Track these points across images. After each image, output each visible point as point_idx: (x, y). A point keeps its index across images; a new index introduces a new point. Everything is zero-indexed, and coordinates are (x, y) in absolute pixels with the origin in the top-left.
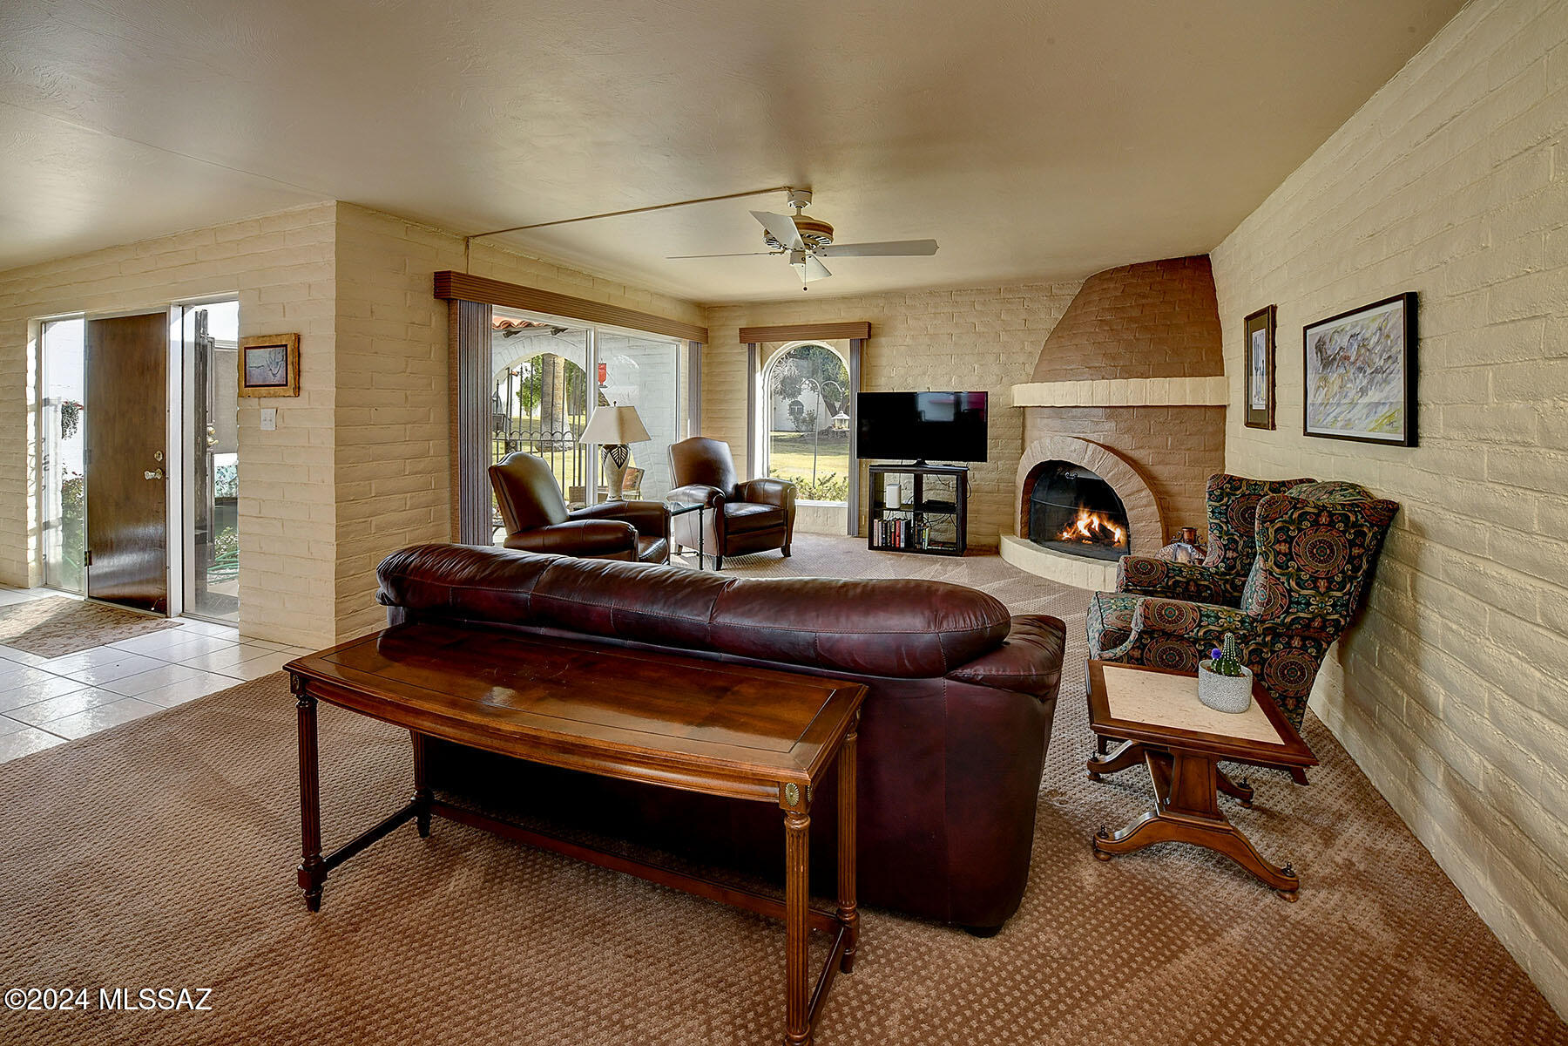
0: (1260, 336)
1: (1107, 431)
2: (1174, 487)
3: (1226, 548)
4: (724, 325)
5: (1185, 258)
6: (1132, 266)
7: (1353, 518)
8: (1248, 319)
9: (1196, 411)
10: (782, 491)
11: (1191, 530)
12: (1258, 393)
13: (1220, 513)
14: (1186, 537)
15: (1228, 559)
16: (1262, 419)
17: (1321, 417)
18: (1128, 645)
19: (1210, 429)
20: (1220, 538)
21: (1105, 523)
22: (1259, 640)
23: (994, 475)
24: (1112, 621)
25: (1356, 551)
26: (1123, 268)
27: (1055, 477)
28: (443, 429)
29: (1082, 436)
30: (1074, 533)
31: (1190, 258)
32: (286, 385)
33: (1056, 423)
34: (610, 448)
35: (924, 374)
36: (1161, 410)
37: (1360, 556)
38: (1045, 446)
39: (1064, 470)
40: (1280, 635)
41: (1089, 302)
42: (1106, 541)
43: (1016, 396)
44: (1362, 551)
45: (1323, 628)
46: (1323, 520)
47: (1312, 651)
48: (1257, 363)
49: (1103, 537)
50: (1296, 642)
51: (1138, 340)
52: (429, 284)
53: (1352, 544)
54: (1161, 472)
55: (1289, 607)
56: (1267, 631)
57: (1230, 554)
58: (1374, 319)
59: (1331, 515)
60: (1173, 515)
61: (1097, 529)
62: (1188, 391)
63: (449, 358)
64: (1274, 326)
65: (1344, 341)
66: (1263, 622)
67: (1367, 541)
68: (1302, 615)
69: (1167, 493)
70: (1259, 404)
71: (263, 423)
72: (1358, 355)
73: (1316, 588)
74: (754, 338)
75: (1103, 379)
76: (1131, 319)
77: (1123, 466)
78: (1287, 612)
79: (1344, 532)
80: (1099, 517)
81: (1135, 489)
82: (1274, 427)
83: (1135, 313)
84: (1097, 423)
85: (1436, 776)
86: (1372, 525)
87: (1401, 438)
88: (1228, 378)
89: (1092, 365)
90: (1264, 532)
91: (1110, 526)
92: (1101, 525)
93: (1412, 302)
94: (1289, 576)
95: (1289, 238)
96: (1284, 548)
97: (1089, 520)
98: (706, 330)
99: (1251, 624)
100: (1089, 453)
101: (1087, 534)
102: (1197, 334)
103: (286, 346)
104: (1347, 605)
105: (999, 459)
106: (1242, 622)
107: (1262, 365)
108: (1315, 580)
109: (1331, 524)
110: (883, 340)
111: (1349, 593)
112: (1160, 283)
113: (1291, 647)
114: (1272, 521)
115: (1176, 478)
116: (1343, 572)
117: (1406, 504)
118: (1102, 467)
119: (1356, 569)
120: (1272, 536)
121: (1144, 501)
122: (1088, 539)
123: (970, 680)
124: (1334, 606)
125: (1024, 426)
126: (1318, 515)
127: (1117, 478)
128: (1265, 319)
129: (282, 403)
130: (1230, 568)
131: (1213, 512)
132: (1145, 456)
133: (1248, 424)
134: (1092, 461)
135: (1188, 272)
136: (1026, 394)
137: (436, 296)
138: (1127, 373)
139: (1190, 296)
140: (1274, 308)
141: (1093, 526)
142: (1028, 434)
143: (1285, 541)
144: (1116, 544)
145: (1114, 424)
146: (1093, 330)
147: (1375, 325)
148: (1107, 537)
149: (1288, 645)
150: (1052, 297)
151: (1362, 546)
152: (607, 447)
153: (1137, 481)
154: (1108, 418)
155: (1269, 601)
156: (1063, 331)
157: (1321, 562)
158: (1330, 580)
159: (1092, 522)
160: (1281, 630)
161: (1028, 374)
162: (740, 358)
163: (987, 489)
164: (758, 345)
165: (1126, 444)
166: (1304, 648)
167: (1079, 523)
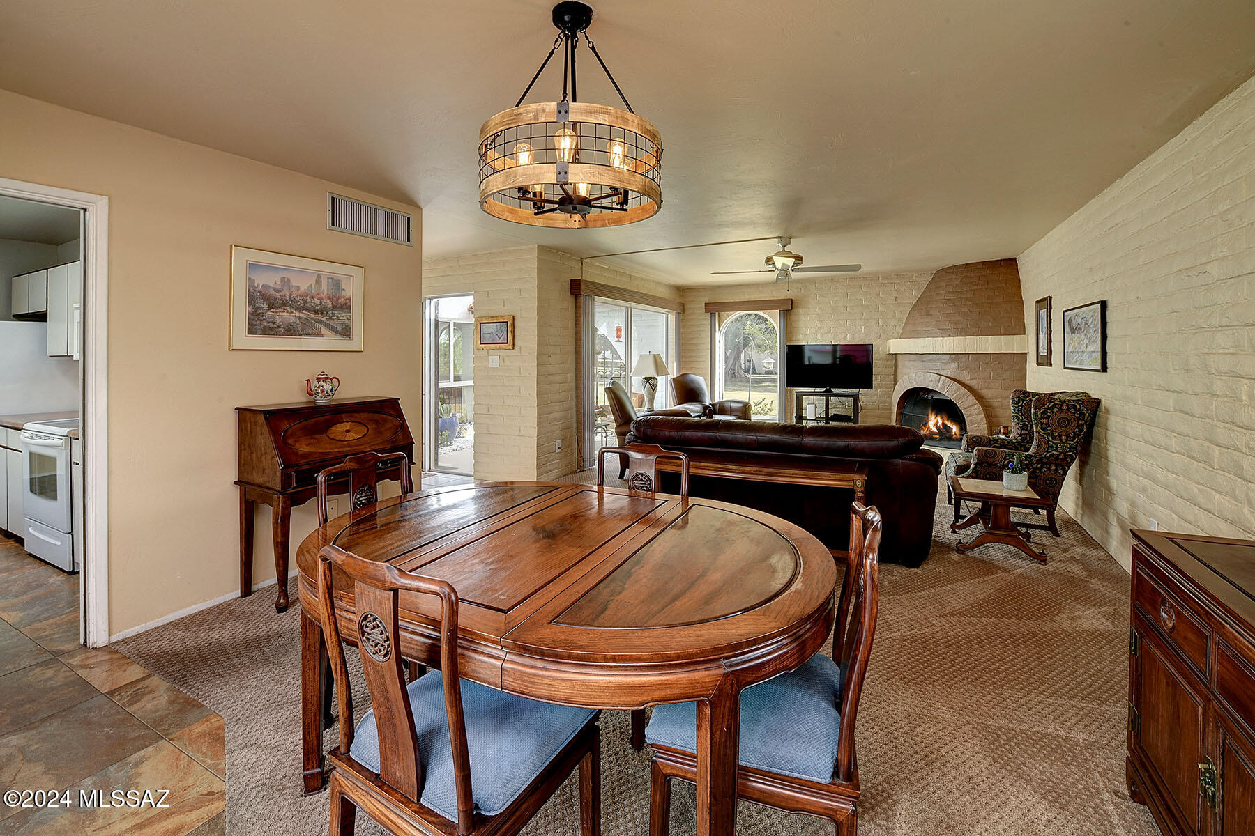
0: (1043, 312)
1: (952, 369)
2: (995, 403)
3: (1022, 429)
4: (693, 301)
5: (1001, 260)
6: (967, 264)
7: (1078, 407)
8: (1037, 302)
9: (1009, 357)
10: (742, 407)
11: (1004, 427)
12: (1043, 345)
13: (1018, 410)
14: (1002, 431)
15: (1023, 434)
16: (1044, 361)
17: (1070, 359)
18: (969, 471)
19: (1017, 367)
20: (1018, 423)
21: (946, 422)
22: (1035, 466)
23: (876, 398)
24: (960, 461)
25: (1080, 422)
26: (961, 266)
27: (918, 399)
28: (573, 367)
29: (936, 372)
30: (928, 431)
31: (1004, 260)
32: (507, 343)
33: (920, 364)
34: (648, 379)
35: (828, 332)
36: (987, 355)
37: (1083, 425)
38: (910, 379)
39: (924, 394)
40: (1045, 464)
41: (939, 287)
42: (948, 435)
43: (891, 346)
44: (1083, 422)
45: (1065, 459)
46: (1064, 408)
47: (1061, 472)
48: (1042, 328)
49: (946, 431)
50: (1053, 467)
51: (971, 312)
52: (568, 286)
53: (1078, 419)
54: (987, 393)
55: (1048, 449)
56: (1038, 462)
57: (1023, 432)
58: (1090, 311)
59: (1068, 405)
60: (995, 420)
61: (941, 427)
62: (1003, 344)
63: (576, 327)
64: (1051, 308)
65: (1079, 320)
66: (1036, 457)
67: (1086, 417)
68: (1054, 453)
69: (990, 406)
70: (1044, 352)
71: (491, 363)
72: (1085, 328)
73: (1061, 440)
74: (715, 309)
75: (949, 336)
76: (967, 299)
77: (963, 390)
78: (1048, 452)
79: (1074, 413)
80: (942, 418)
81: (970, 404)
82: (1051, 365)
83: (969, 295)
84: (946, 364)
85: (1113, 520)
86: (1088, 410)
87: (1099, 368)
88: (1028, 336)
89: (941, 328)
90: (1036, 413)
91: (949, 424)
92: (943, 424)
93: (1104, 305)
94: (1048, 434)
95: (1058, 260)
96: (1045, 421)
97: (936, 421)
98: (683, 305)
99: (1030, 458)
100: (941, 382)
101: (936, 430)
102: (1009, 309)
103: (507, 322)
104: (1076, 448)
105: (879, 387)
106: (1026, 457)
107: (1045, 330)
108: (1060, 436)
109: (1068, 409)
110: (801, 311)
111: (1077, 442)
112: (985, 276)
113: (1050, 470)
114: (1039, 409)
115: (996, 398)
116: (1074, 432)
117: (1103, 400)
118: (949, 391)
119: (1080, 431)
120: (1039, 416)
121: (976, 411)
122: (936, 434)
123: (911, 459)
124: (1069, 448)
125: (896, 366)
126: (1062, 405)
127: (959, 398)
128: (1045, 303)
129: (503, 353)
130: (1023, 440)
131: (1014, 410)
132: (975, 384)
133: (1038, 364)
134: (943, 387)
135: (1002, 269)
136: (896, 346)
137: (571, 293)
138: (965, 333)
139: (1004, 285)
140: (1050, 298)
141: (938, 425)
142: (899, 371)
143: (1046, 418)
144: (954, 437)
145: (956, 364)
146: (942, 305)
147: (1090, 314)
149: (1049, 469)
150: (913, 282)
151: (1083, 420)
152: (646, 378)
153: (972, 399)
154: (953, 361)
155: (1039, 445)
156: (922, 307)
157: (1063, 427)
158: (1068, 436)
159: (938, 422)
160: (1045, 460)
161: (898, 333)
162: (705, 322)
163: (870, 407)
164: (717, 313)
165: (965, 376)
166: (1056, 470)
167: (929, 423)
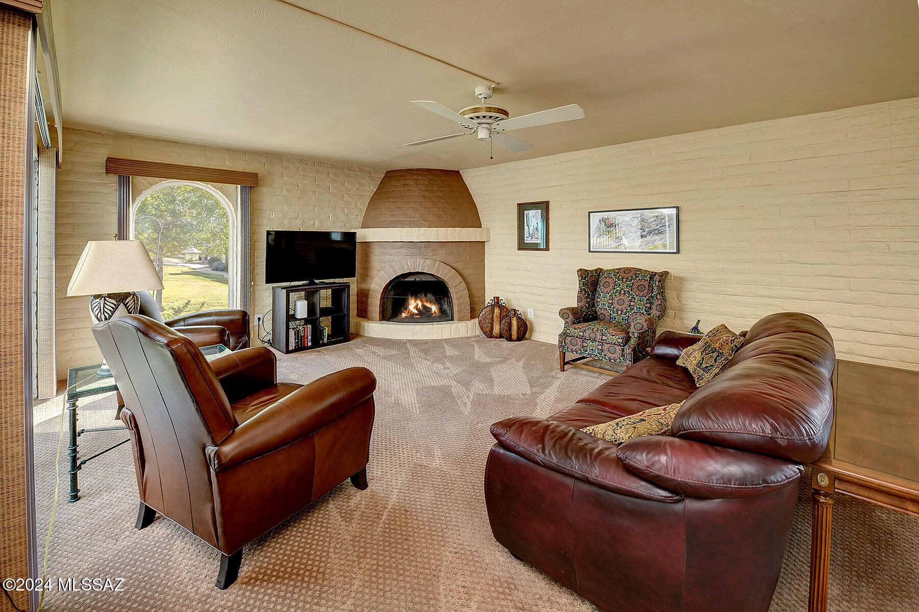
1: (442, 254)
12: (532, 236)
14: (496, 301)
16: (534, 247)
20: (585, 294)
21: (425, 304)
29: (427, 257)
30: (408, 313)
31: (453, 171)
42: (428, 314)
48: (530, 223)
49: (426, 312)
54: (465, 273)
61: (421, 308)
70: (534, 240)
80: (421, 301)
88: (488, 229)
91: (428, 305)
92: (423, 305)
97: (415, 304)
101: (416, 312)
102: (469, 208)
107: (536, 224)
122: (417, 315)
141: (418, 307)
144: (434, 315)
148: (427, 311)
150: (370, 177)
159: (418, 305)
164: (131, 177)
167: (410, 307)
